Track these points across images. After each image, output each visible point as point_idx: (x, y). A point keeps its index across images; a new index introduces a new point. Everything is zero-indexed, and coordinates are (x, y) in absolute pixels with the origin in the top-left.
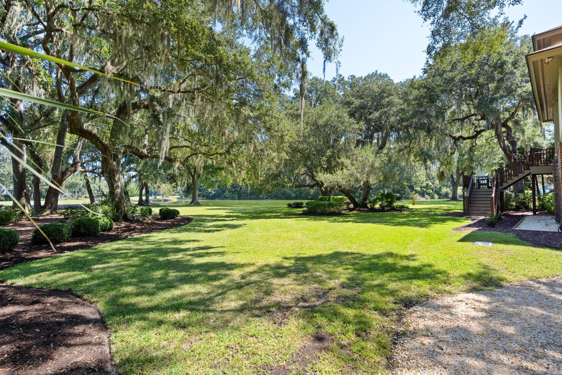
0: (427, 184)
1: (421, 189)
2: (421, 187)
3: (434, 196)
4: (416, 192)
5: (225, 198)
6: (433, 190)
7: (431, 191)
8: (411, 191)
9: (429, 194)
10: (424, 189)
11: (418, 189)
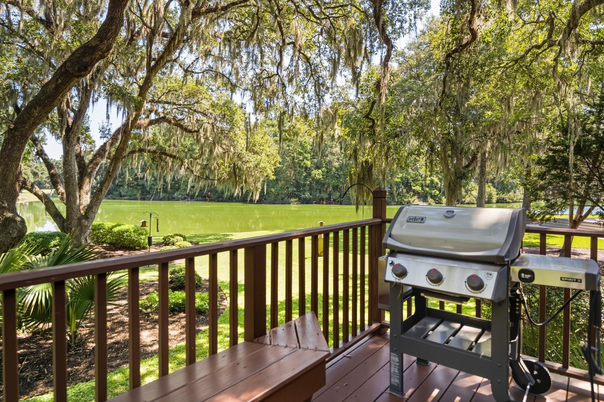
0: (432, 181)
1: (422, 189)
2: (422, 186)
3: (441, 199)
4: (416, 193)
5: (121, 196)
6: (440, 191)
7: (438, 192)
8: (408, 192)
9: (433, 197)
10: (427, 189)
11: (418, 188)
